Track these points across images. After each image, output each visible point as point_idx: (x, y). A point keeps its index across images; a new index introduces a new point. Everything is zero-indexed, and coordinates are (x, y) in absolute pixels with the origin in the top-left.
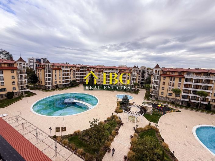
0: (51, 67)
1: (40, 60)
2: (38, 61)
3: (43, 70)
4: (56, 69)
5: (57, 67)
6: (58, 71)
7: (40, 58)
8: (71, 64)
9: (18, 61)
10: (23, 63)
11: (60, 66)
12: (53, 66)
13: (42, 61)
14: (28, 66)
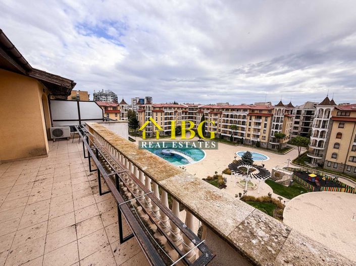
0: (152, 109)
1: (143, 100)
2: (141, 101)
3: (143, 113)
4: (157, 112)
5: (158, 109)
6: (159, 114)
7: (144, 97)
8: (181, 103)
9: (121, 103)
10: (124, 105)
11: (162, 107)
12: (154, 108)
13: (145, 100)
14: (131, 109)
